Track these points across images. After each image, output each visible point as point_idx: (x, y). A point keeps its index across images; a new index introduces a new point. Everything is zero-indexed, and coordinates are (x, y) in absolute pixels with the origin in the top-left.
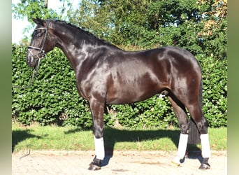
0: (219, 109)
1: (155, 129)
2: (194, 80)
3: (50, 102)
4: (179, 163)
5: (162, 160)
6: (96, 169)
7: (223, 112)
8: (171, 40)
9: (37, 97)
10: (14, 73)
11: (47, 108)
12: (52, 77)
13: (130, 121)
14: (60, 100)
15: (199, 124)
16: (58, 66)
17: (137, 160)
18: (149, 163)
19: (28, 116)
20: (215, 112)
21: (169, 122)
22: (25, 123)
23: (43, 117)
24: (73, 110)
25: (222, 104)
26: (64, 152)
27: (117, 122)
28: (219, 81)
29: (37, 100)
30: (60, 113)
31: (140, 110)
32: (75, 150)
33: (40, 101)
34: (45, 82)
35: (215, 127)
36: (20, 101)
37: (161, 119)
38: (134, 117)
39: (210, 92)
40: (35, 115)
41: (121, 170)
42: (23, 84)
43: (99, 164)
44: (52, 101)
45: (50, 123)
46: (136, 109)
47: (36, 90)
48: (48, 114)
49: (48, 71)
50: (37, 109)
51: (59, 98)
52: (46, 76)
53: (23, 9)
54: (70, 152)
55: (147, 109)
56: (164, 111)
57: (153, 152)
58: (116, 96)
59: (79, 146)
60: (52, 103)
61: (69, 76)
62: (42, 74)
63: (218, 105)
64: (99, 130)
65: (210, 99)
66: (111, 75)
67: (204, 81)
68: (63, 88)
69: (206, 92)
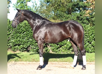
0: (92, 46)
1: (66, 53)
2: (80, 34)
3: (24, 42)
4: (74, 67)
5: (67, 66)
6: (40, 69)
7: (94, 47)
8: (76, 18)
9: (19, 40)
10: (10, 31)
11: (23, 45)
12: (25, 33)
13: (56, 50)
14: (28, 42)
15: (82, 51)
16: (27, 28)
17: (57, 66)
18: (61, 67)
19: (15, 48)
20: (90, 47)
21: (72, 51)
22: (14, 51)
23: (21, 49)
24: (33, 46)
25: (93, 43)
26: (28, 62)
27: (51, 50)
28: (92, 34)
29: (19, 42)
30: (28, 47)
31: (60, 46)
32: (33, 62)
33: (20, 42)
34: (22, 35)
35: (90, 53)
36: (12, 42)
37: (69, 49)
38: (58, 48)
39: (88, 39)
40: (18, 48)
41: (50, 70)
42: (13, 35)
43: (41, 67)
44: (25, 42)
45: (24, 51)
46: (58, 45)
47: (18, 38)
48: (23, 47)
49: (23, 30)
50: (19, 45)
51: (28, 41)
52: (22, 32)
53: (17, 6)
54: (30, 62)
55: (63, 45)
56: (70, 46)
57: (64, 63)
58: (48, 40)
59: (34, 60)
60: (25, 43)
61: (32, 32)
62: (21, 31)
63: (92, 44)
64: (41, 54)
65: (89, 42)
66: (46, 32)
67: (86, 34)
68: (29, 37)
69: (87, 39)
